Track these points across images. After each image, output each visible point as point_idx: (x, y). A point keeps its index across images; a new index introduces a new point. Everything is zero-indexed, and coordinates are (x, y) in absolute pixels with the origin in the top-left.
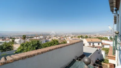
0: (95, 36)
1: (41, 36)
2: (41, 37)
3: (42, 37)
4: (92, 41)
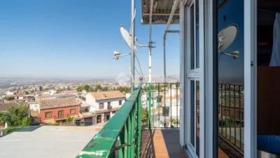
0: (117, 84)
4: (106, 98)
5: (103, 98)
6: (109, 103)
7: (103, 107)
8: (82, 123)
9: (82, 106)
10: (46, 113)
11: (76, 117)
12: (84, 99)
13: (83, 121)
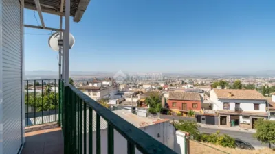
0: (271, 82)
1: (107, 81)
2: (104, 83)
3: (108, 83)
4: (233, 97)
5: (229, 96)
6: (237, 104)
7: (228, 107)
8: (203, 119)
9: (205, 102)
10: (173, 103)
11: (197, 112)
12: (209, 95)
13: (204, 117)
